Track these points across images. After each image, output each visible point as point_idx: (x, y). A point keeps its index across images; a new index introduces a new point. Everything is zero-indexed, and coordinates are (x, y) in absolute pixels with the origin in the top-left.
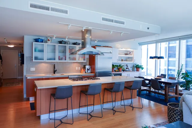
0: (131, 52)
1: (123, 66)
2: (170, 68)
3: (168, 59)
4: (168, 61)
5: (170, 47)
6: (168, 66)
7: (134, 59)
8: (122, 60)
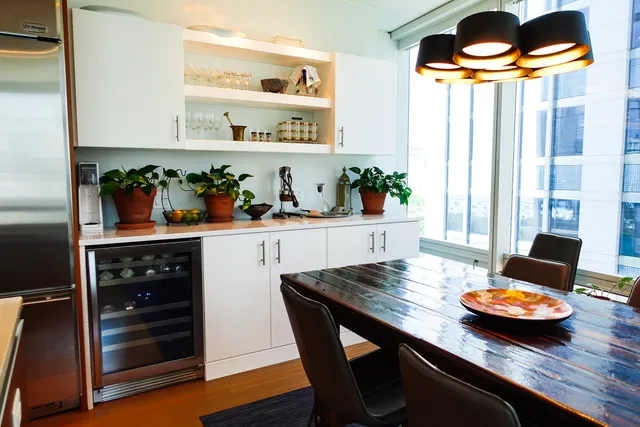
0: (311, 71)
1: (243, 177)
2: (557, 195)
3: (553, 161)
4: (552, 167)
5: (559, 114)
6: (552, 188)
7: (338, 125)
8: (237, 132)
